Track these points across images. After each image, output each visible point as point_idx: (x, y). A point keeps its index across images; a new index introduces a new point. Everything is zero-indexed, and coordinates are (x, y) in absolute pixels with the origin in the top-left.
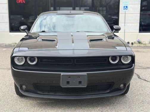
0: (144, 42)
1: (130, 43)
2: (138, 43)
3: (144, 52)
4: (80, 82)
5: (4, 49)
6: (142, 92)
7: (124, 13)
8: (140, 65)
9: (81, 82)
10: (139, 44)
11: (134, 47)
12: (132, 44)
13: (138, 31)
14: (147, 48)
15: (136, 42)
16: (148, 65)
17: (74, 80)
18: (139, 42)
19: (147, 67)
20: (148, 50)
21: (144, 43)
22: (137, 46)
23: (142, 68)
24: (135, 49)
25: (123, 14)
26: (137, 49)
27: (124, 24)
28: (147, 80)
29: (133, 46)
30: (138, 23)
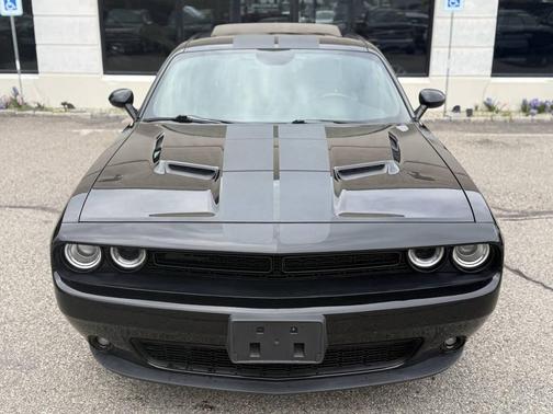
0: (505, 105)
1: (463, 109)
2: (486, 108)
3: (507, 145)
4: (300, 346)
5: (85, 132)
6: (511, 334)
7: (449, 15)
8: (497, 200)
9: (303, 345)
10: (490, 114)
11: (474, 123)
12: (469, 112)
13: (489, 72)
14: (513, 129)
15: (482, 106)
16: (521, 199)
17: (277, 340)
18: (490, 108)
19: (520, 209)
20: (517, 135)
21: (504, 109)
22: (482, 119)
23: (505, 213)
24: (479, 134)
25: (447, 18)
26: (486, 132)
27: (447, 49)
28: (523, 270)
29: (472, 119)
30: (489, 47)
